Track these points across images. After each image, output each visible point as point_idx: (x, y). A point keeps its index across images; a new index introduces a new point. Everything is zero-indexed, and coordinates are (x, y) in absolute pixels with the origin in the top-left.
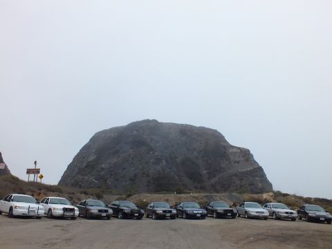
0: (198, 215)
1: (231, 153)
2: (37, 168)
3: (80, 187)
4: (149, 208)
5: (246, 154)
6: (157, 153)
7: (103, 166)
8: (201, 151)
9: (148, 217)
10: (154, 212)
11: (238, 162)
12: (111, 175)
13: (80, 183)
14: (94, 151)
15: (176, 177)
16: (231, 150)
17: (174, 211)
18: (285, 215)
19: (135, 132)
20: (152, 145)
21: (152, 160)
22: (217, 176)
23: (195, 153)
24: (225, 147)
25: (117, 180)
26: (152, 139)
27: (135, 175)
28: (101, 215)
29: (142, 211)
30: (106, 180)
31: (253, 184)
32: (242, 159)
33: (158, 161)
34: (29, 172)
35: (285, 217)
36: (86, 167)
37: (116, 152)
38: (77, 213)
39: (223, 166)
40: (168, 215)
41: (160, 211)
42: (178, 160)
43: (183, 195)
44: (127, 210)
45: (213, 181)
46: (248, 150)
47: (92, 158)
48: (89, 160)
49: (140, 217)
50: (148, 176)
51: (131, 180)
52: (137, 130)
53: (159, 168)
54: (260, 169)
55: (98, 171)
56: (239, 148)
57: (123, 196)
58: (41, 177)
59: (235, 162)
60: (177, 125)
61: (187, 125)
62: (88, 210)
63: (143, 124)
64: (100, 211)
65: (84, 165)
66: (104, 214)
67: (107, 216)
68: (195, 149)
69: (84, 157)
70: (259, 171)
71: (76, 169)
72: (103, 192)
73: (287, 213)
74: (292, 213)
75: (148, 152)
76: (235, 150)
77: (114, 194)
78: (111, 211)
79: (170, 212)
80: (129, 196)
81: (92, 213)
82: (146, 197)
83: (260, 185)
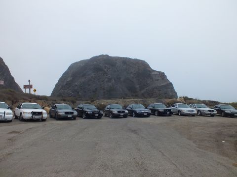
0: (145, 114)
1: (153, 75)
2: (31, 84)
3: (63, 97)
4: (106, 109)
5: (162, 75)
6: (109, 75)
7: (76, 84)
8: (135, 74)
9: (106, 116)
10: (111, 112)
11: (158, 80)
12: (81, 89)
13: (62, 94)
14: (70, 75)
15: (121, 90)
16: (153, 73)
17: (127, 112)
18: (208, 112)
19: (95, 62)
20: (106, 70)
21: (106, 80)
22: (146, 89)
23: (132, 75)
24: (149, 71)
25: (85, 92)
26: (105, 67)
27: (96, 89)
28: (67, 117)
29: (101, 112)
30: (78, 93)
31: (166, 93)
32: (160, 78)
33: (110, 80)
34: (25, 87)
35: (208, 114)
36: (66, 84)
37: (84, 75)
38: (45, 116)
39: (148, 82)
40: (122, 114)
41: (115, 111)
42: (122, 79)
43: (127, 100)
44: (89, 112)
45: (143, 92)
46: (164, 73)
47: (69, 79)
48: (68, 81)
49: (100, 117)
50: (104, 89)
51: (94, 92)
52: (96, 61)
53: (110, 84)
54: (171, 84)
55: (73, 87)
56: (158, 72)
57: (89, 102)
58: (35, 91)
59: (156, 80)
60: (121, 58)
61: (127, 58)
62: (57, 112)
63: (100, 58)
64: (67, 113)
65: (65, 83)
66: (70, 116)
67: (72, 117)
68: (132, 72)
69: (65, 79)
70: (170, 85)
71: (61, 86)
72: (77, 99)
73: (209, 111)
74: (213, 111)
75: (104, 75)
76: (156, 73)
77: (83, 101)
78: (76, 113)
79: (123, 112)
80: (92, 101)
81: (60, 115)
82: (103, 102)
83: (171, 94)
